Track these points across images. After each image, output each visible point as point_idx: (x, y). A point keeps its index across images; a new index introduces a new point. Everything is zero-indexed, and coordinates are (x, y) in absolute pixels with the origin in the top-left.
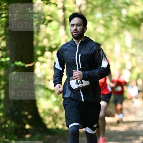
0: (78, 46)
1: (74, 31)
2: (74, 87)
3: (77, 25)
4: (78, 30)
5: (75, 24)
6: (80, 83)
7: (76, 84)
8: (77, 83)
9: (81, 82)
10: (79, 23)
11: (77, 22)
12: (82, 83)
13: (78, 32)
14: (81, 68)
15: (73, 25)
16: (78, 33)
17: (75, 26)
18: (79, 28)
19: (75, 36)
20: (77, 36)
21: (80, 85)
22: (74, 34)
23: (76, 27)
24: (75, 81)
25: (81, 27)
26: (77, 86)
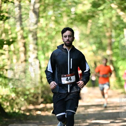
0: (69, 52)
1: (67, 41)
2: (64, 82)
3: (69, 36)
4: (70, 40)
5: (68, 35)
6: (69, 80)
8: (67, 80)
10: (71, 35)
12: (71, 80)
15: (66, 37)
16: (70, 42)
17: (68, 37)
19: (68, 44)
21: (69, 81)
24: (66, 78)
25: (72, 38)
26: (67, 82)
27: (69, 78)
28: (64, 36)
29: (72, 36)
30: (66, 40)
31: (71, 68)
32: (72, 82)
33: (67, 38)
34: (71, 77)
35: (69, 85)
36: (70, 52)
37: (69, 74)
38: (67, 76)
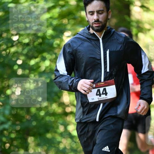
1: (95, 21)
2: (93, 99)
3: (98, 12)
4: (100, 20)
6: (103, 94)
7: (97, 95)
8: (98, 93)
9: (104, 92)
11: (98, 9)
13: (101, 22)
14: (108, 72)
15: (92, 13)
16: (101, 25)
17: (95, 14)
19: (97, 28)
20: (99, 28)
22: (94, 25)
23: (97, 15)
24: (96, 90)
25: (105, 14)
26: (98, 98)
27: (101, 89)
28: (90, 12)
30: (93, 21)
31: (108, 70)
32: (108, 98)
33: (95, 17)
34: (107, 88)
36: (103, 39)
37: (103, 82)
38: (98, 85)
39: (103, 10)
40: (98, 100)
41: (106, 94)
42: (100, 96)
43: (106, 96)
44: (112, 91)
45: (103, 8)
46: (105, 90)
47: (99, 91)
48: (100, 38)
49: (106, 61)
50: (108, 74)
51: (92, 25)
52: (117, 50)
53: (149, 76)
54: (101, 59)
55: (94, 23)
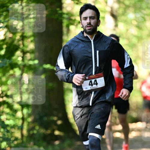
1: (88, 25)
2: (86, 88)
3: (91, 18)
4: (92, 24)
5: (88, 17)
8: (91, 84)
9: (95, 83)
10: (93, 16)
11: (90, 15)
13: (92, 26)
14: (98, 67)
15: (86, 18)
16: (92, 28)
17: (88, 19)
18: (93, 22)
19: (89, 30)
20: (91, 30)
21: (94, 86)
22: (87, 28)
23: (90, 20)
24: (89, 81)
25: (95, 20)
26: (91, 88)
27: (93, 81)
28: (84, 18)
29: (96, 17)
31: (98, 65)
32: (98, 87)
33: (88, 21)
34: (97, 79)
35: (93, 93)
36: (94, 41)
37: (94, 75)
38: (90, 77)
39: (94, 17)
40: (90, 89)
41: (97, 84)
42: (92, 86)
43: (97, 86)
44: (101, 82)
45: (95, 15)
46: (96, 81)
47: (91, 82)
48: (92, 40)
49: (97, 59)
50: (98, 68)
51: (86, 28)
52: (105, 50)
53: (130, 70)
54: (92, 57)
55: (87, 26)
